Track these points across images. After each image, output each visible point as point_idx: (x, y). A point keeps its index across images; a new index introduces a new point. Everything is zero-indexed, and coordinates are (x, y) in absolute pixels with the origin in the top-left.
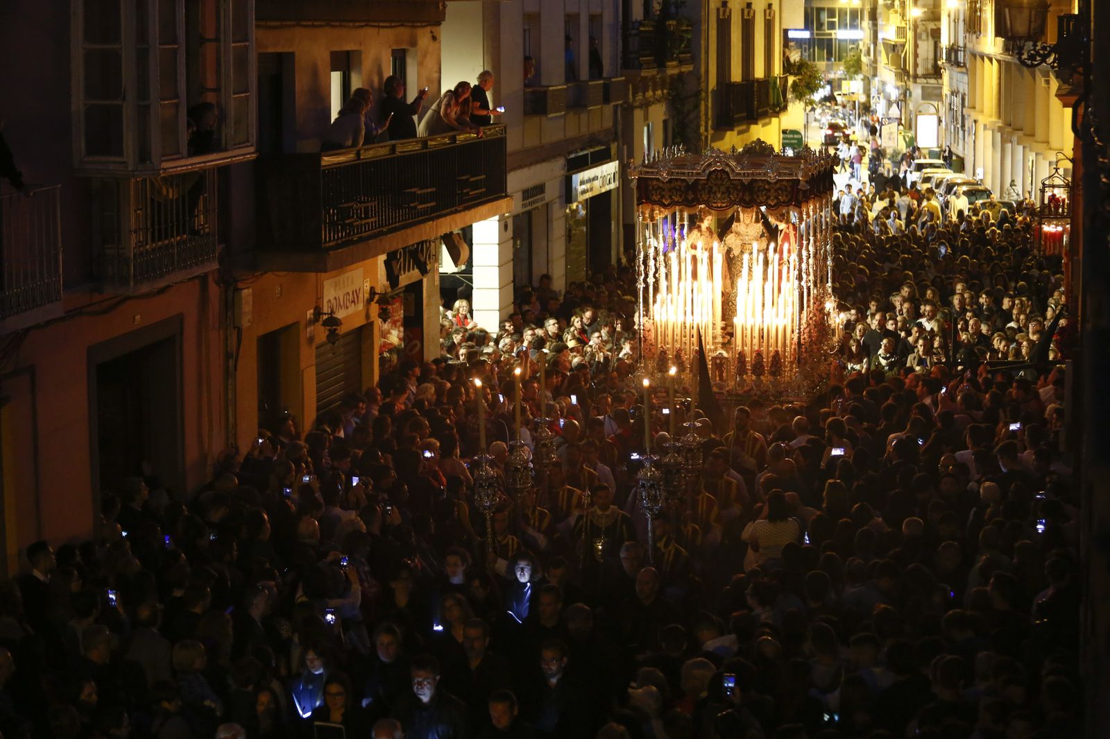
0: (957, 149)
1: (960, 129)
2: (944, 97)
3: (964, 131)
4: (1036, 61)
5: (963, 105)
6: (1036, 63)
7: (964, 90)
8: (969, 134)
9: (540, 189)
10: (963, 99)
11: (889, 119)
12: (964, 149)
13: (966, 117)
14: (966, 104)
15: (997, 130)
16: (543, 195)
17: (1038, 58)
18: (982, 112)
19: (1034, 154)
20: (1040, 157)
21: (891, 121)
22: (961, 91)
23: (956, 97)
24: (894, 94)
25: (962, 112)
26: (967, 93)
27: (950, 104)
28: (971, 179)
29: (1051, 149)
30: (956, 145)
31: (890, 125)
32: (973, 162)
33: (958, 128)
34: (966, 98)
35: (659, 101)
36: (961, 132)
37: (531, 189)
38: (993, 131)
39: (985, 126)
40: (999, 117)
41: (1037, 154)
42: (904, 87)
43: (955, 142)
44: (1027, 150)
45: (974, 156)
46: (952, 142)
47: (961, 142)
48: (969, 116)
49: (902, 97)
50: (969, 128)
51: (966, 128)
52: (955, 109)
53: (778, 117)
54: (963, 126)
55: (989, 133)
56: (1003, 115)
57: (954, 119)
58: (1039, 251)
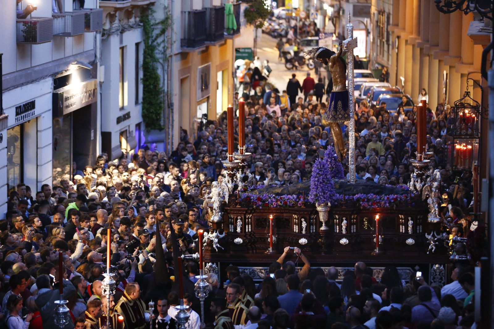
0: (383, 60)
1: (385, 43)
2: (372, 15)
3: (388, 45)
4: (452, 7)
5: (388, 23)
6: (451, 9)
7: (389, 10)
8: (393, 48)
9: (31, 105)
10: (388, 18)
11: (325, 34)
12: (388, 60)
13: (391, 33)
14: (391, 22)
15: (416, 46)
16: (33, 111)
17: (453, 5)
18: (404, 29)
19: (448, 67)
20: (454, 70)
21: (326, 36)
22: (387, 10)
23: (383, 16)
24: (330, 11)
25: (387, 29)
26: (391, 12)
27: (377, 22)
28: (394, 88)
29: (463, 63)
30: (381, 56)
31: (326, 39)
32: (395, 72)
33: (384, 42)
34: (391, 17)
35: (132, 27)
36: (386, 46)
37: (24, 105)
38: (413, 46)
39: (406, 41)
40: (419, 33)
41: (450, 67)
42: (338, 6)
43: (380, 54)
44: (442, 64)
45: (397, 66)
46: (378, 54)
47: (386, 54)
48: (393, 32)
49: (336, 15)
50: (393, 42)
51: (391, 42)
52: (381, 26)
53: (232, 38)
54: (388, 40)
55: (410, 48)
56: (422, 33)
57: (381, 35)
58: (452, 166)
